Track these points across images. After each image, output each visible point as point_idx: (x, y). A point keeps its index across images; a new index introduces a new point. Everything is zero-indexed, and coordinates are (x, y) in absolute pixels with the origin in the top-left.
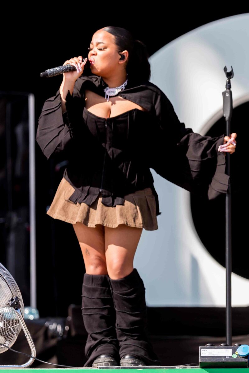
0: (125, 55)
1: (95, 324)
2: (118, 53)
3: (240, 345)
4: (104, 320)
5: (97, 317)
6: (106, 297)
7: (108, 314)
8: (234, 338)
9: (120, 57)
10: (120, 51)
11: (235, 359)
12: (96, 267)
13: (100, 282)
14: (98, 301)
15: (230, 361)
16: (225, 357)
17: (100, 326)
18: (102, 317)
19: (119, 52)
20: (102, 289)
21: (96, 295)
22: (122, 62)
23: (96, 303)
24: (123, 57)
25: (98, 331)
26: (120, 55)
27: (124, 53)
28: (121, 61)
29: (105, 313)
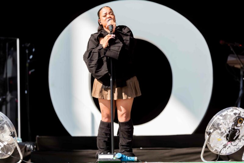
1: (101, 144)
3: (117, 153)
4: (105, 143)
5: (102, 141)
6: (108, 132)
7: (108, 141)
8: (115, 150)
11: (115, 160)
12: (105, 118)
13: (106, 125)
14: (104, 134)
15: (112, 161)
16: (110, 159)
17: (103, 146)
18: (105, 141)
20: (106, 129)
21: (104, 131)
23: (103, 135)
25: (102, 148)
29: (106, 140)
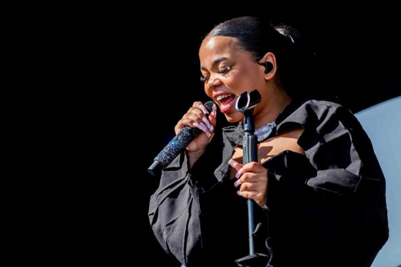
0: (270, 60)
2: (257, 64)
9: (263, 68)
10: (259, 58)
19: (257, 61)
22: (270, 76)
24: (269, 67)
26: (262, 64)
27: (266, 58)
28: (269, 74)
